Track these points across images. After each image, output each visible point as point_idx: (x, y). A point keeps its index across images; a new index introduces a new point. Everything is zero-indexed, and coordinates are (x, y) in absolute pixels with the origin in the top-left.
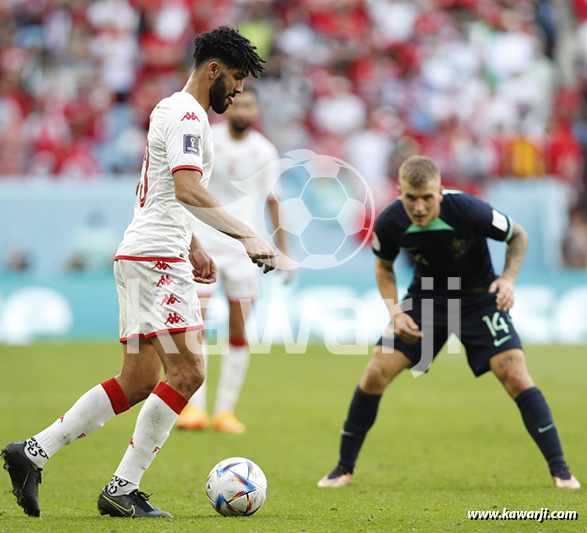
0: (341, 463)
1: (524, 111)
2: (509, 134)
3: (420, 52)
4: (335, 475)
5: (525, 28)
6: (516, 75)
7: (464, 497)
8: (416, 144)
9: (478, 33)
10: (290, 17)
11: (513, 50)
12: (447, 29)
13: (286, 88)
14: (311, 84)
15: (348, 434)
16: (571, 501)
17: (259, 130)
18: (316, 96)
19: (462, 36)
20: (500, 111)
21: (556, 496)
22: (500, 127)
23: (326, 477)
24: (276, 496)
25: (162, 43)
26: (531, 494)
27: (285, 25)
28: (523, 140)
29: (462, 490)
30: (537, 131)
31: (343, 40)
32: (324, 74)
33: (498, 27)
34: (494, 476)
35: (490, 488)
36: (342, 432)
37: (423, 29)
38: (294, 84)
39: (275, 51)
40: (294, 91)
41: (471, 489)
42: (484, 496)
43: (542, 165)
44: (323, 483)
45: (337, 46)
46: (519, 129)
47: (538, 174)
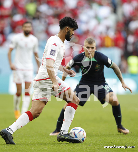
0: (56, 129)
1: (108, 28)
2: (104, 35)
3: (78, 12)
4: (54, 132)
5: (108, 5)
6: (106, 18)
7: (91, 138)
8: (78, 38)
9: (95, 6)
10: (42, 2)
11: (105, 11)
12: (86, 5)
13: (40, 22)
14: (47, 21)
15: (59, 121)
16: (121, 139)
17: (33, 34)
18: (49, 24)
19: (90, 7)
20: (101, 28)
21: (117, 138)
22: (101, 33)
23: (52, 133)
24: (38, 138)
25: (5, 9)
26: (110, 137)
27: (40, 4)
28: (108, 37)
29: (91, 136)
30: (112, 34)
31: (57, 8)
32: (51, 18)
33: (100, 4)
34: (100, 132)
35: (98, 136)
36: (58, 121)
37: (79, 5)
38: (43, 21)
39: (37, 11)
40: (43, 23)
41: (93, 136)
42: (97, 138)
43: (113, 44)
44: (51, 134)
45: (55, 10)
46: (106, 33)
47: (112, 46)
